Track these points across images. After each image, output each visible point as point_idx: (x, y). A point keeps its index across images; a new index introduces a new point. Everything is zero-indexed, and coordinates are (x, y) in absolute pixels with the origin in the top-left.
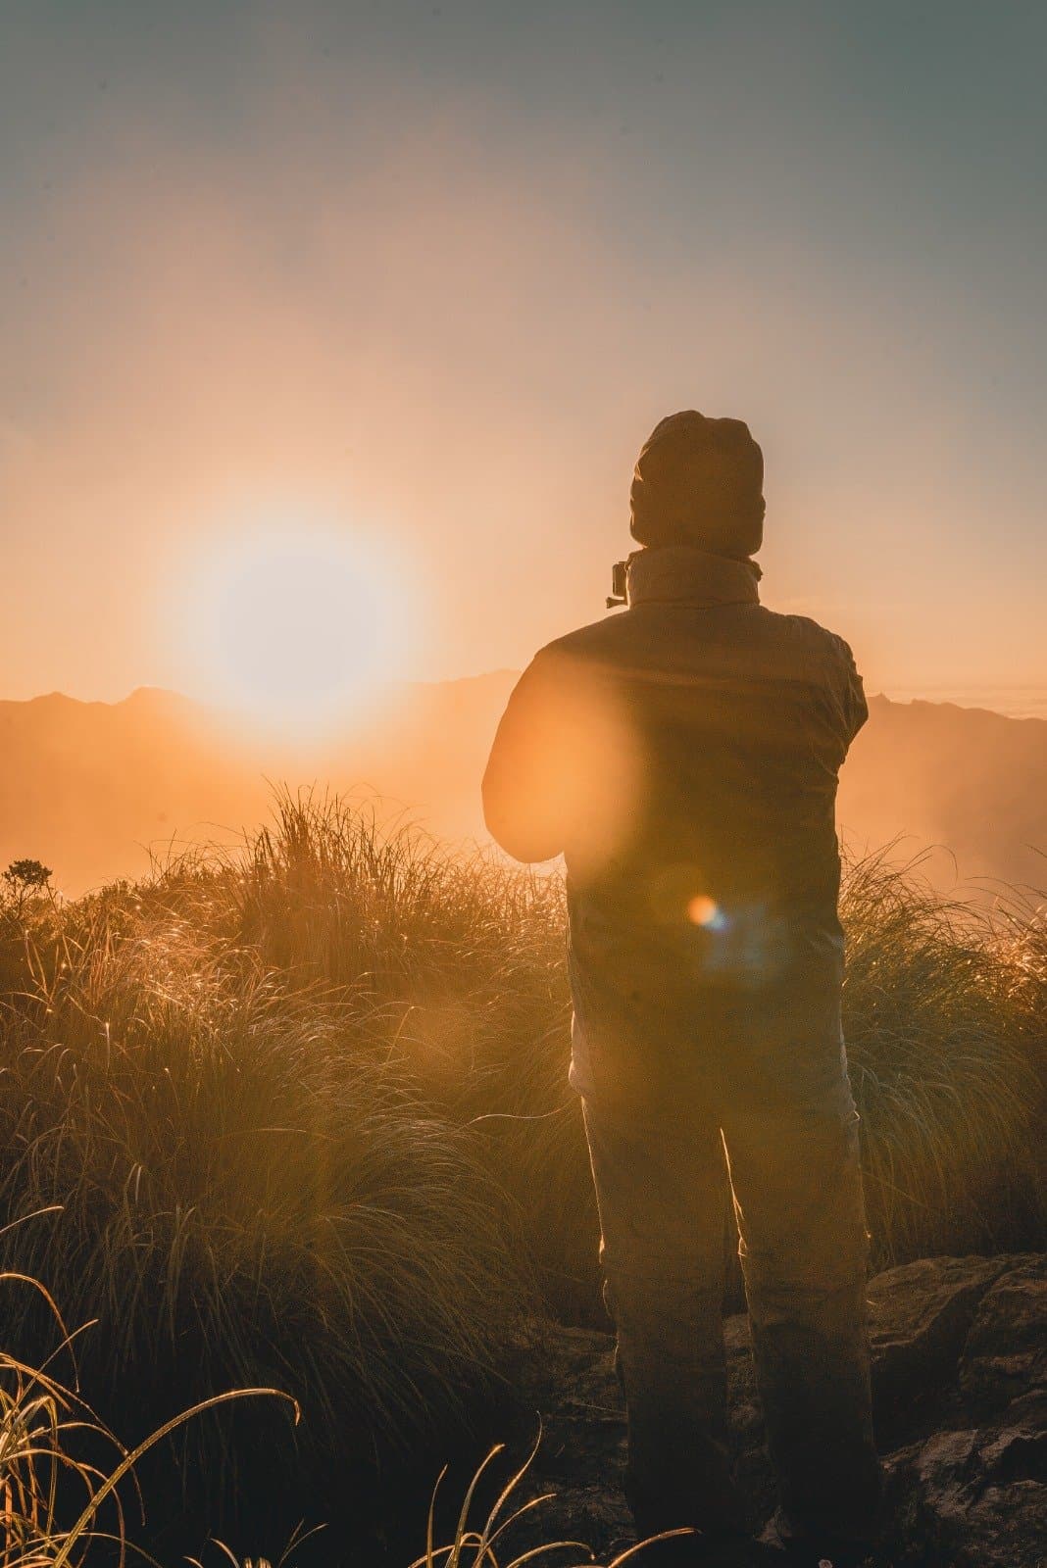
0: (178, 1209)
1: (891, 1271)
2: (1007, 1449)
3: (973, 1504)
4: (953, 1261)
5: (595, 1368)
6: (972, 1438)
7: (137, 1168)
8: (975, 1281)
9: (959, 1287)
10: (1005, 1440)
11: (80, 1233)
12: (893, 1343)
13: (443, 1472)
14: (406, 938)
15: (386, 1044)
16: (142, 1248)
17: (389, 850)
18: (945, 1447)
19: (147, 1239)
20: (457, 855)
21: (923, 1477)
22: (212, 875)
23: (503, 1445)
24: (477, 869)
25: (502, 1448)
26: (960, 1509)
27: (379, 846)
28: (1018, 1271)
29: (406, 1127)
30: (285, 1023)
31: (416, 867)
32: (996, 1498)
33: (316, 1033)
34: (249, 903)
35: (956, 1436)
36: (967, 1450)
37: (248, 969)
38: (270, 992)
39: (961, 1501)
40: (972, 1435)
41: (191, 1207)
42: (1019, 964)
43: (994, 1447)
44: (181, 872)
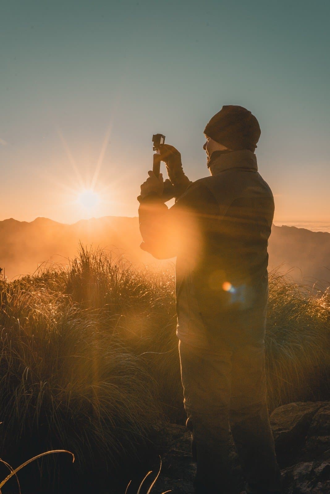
0: (41, 382)
1: (282, 407)
2: (324, 469)
3: (313, 487)
4: (303, 404)
5: (182, 438)
6: (312, 464)
7: (27, 368)
8: (311, 410)
9: (305, 412)
10: (323, 466)
11: (7, 390)
12: (283, 431)
13: (129, 483)
14: (120, 294)
15: (112, 328)
16: (29, 396)
17: (116, 266)
18: (302, 468)
19: (30, 392)
20: (138, 268)
21: (295, 478)
22: (58, 274)
23: (152, 471)
24: (144, 273)
25: (151, 473)
26: (308, 490)
27: (113, 265)
28: (326, 407)
29: (119, 356)
30: (79, 321)
31: (124, 272)
32: (321, 486)
33: (90, 324)
34: (69, 282)
35: (306, 464)
36: (310, 469)
37: (67, 302)
38: (75, 310)
39: (308, 487)
40: (311, 464)
41: (46, 382)
42: (322, 306)
43: (320, 468)
44: (48, 272)
